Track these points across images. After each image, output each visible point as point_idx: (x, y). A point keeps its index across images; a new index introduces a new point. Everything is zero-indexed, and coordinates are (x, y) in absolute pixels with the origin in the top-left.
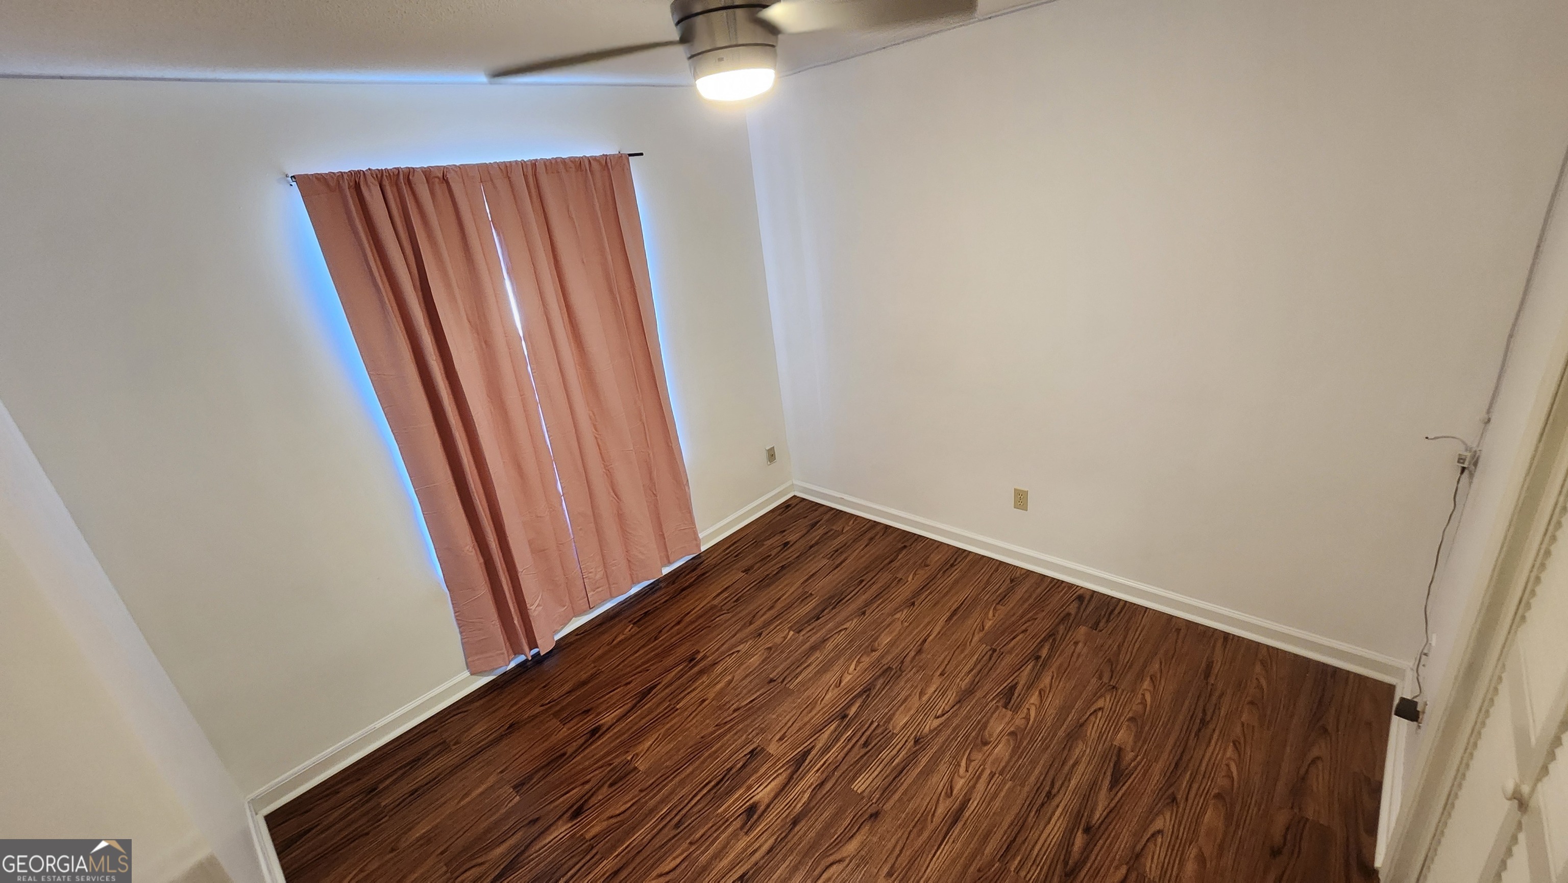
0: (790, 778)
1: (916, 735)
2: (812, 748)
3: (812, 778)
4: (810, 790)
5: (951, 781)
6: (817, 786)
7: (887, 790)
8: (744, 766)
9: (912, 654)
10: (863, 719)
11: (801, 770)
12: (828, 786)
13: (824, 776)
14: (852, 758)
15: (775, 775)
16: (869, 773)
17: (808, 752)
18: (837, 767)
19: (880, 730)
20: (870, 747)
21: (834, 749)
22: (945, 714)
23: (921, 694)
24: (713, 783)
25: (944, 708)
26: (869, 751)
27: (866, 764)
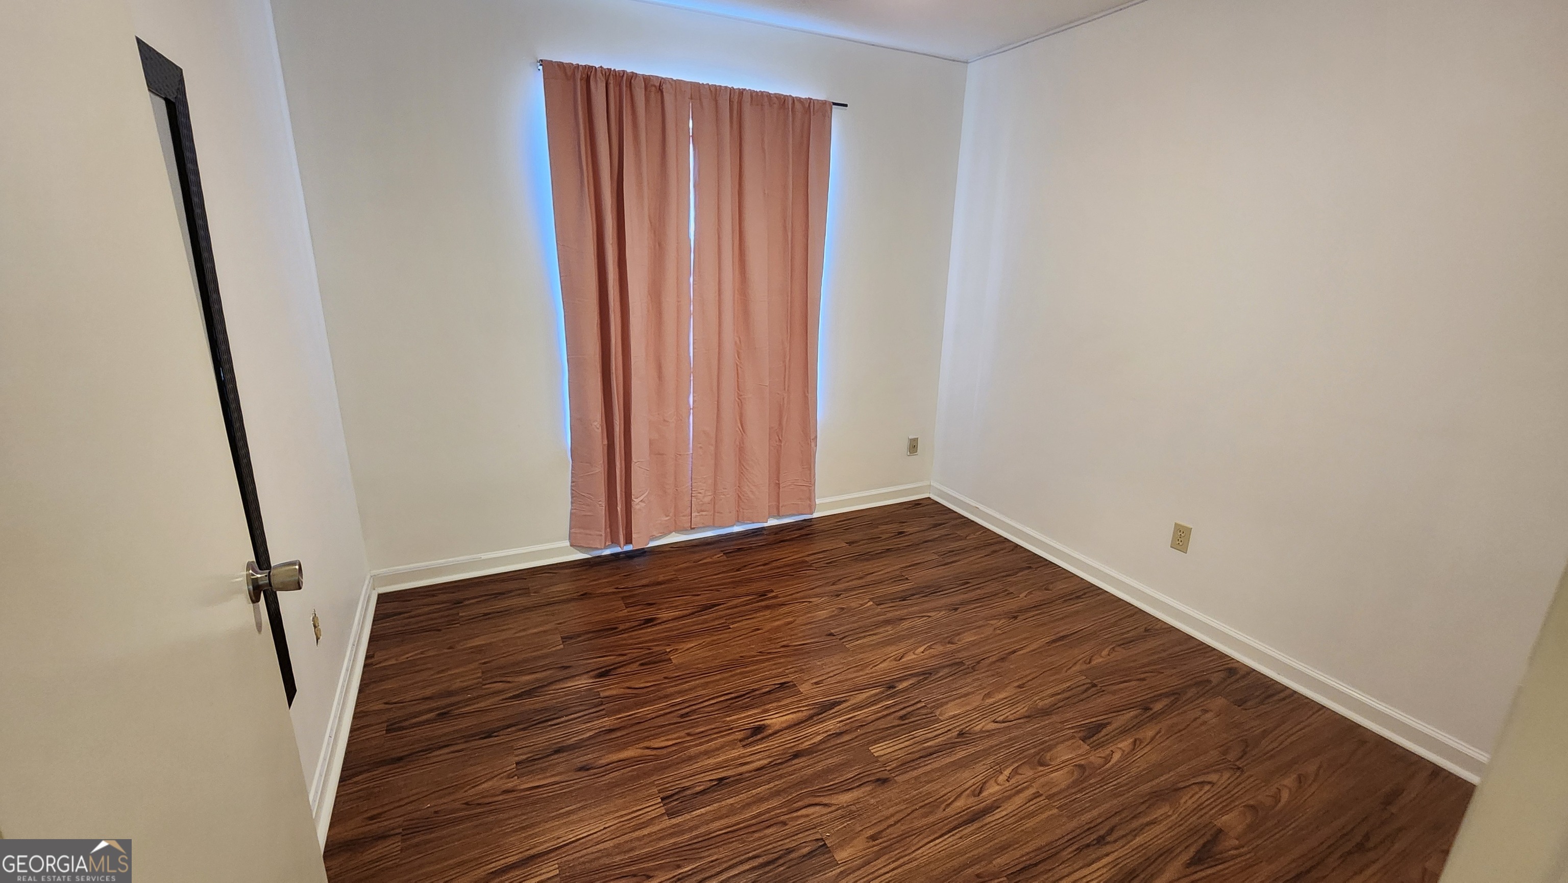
0: (811, 717)
1: (964, 728)
2: (844, 701)
3: (832, 725)
4: (825, 735)
5: (985, 783)
6: (833, 734)
7: (905, 765)
8: (769, 692)
9: (994, 659)
10: (910, 695)
11: (823, 715)
12: (846, 738)
13: (845, 728)
14: (881, 724)
15: (796, 710)
16: (894, 743)
17: (840, 703)
18: (862, 726)
19: (924, 711)
20: (906, 721)
21: (867, 710)
22: (1006, 722)
23: (988, 695)
24: (733, 695)
25: (1007, 716)
26: (903, 725)
27: (895, 734)
